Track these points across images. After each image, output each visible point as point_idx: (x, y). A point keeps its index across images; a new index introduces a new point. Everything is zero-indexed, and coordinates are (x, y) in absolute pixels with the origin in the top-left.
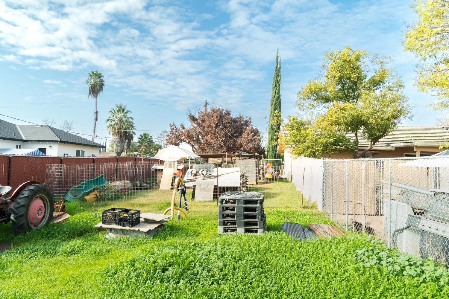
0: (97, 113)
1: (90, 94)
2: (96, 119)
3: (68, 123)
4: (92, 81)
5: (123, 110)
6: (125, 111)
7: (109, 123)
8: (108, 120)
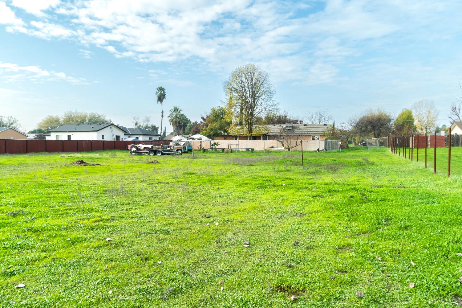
0: (162, 112)
1: (158, 101)
2: (162, 116)
3: (147, 118)
4: (159, 93)
5: (178, 110)
6: (179, 110)
7: (170, 118)
8: (169, 116)
